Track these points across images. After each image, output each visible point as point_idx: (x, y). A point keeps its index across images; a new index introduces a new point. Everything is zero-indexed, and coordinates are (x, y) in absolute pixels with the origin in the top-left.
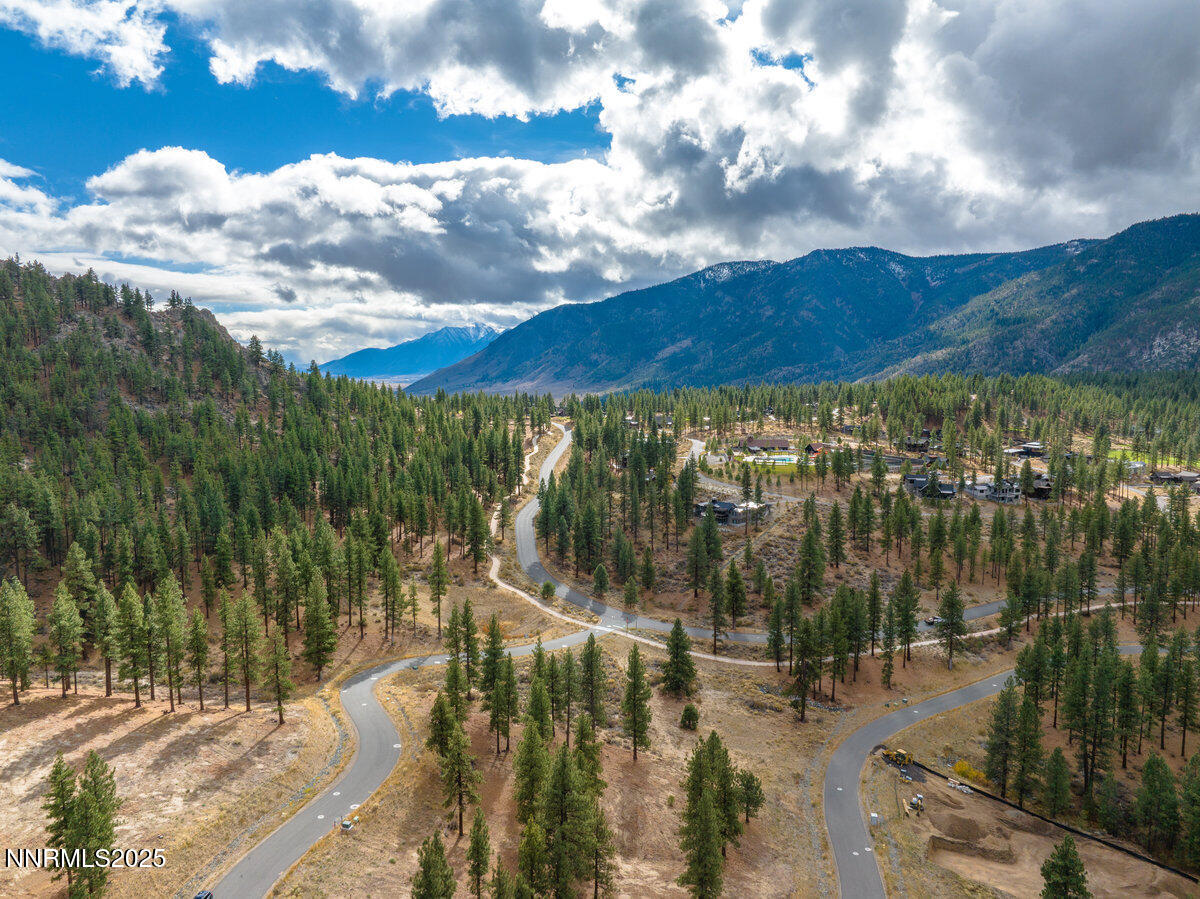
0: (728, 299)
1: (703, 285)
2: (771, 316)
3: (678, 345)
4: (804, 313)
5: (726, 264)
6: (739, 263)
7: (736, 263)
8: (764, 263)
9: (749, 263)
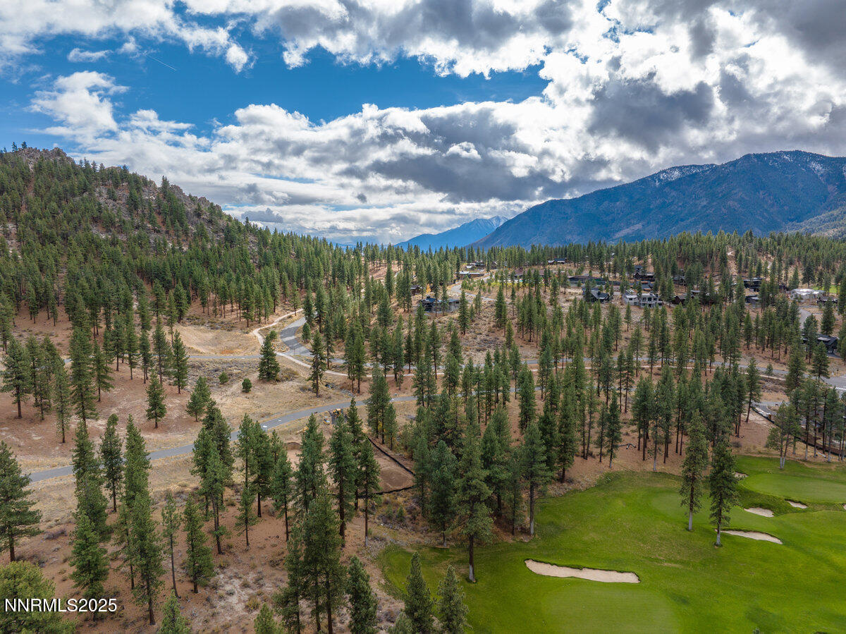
0: (674, 193)
1: (657, 184)
2: (705, 206)
3: (632, 228)
4: (731, 203)
5: (677, 167)
6: (688, 167)
7: (685, 167)
8: (708, 166)
9: (695, 166)
